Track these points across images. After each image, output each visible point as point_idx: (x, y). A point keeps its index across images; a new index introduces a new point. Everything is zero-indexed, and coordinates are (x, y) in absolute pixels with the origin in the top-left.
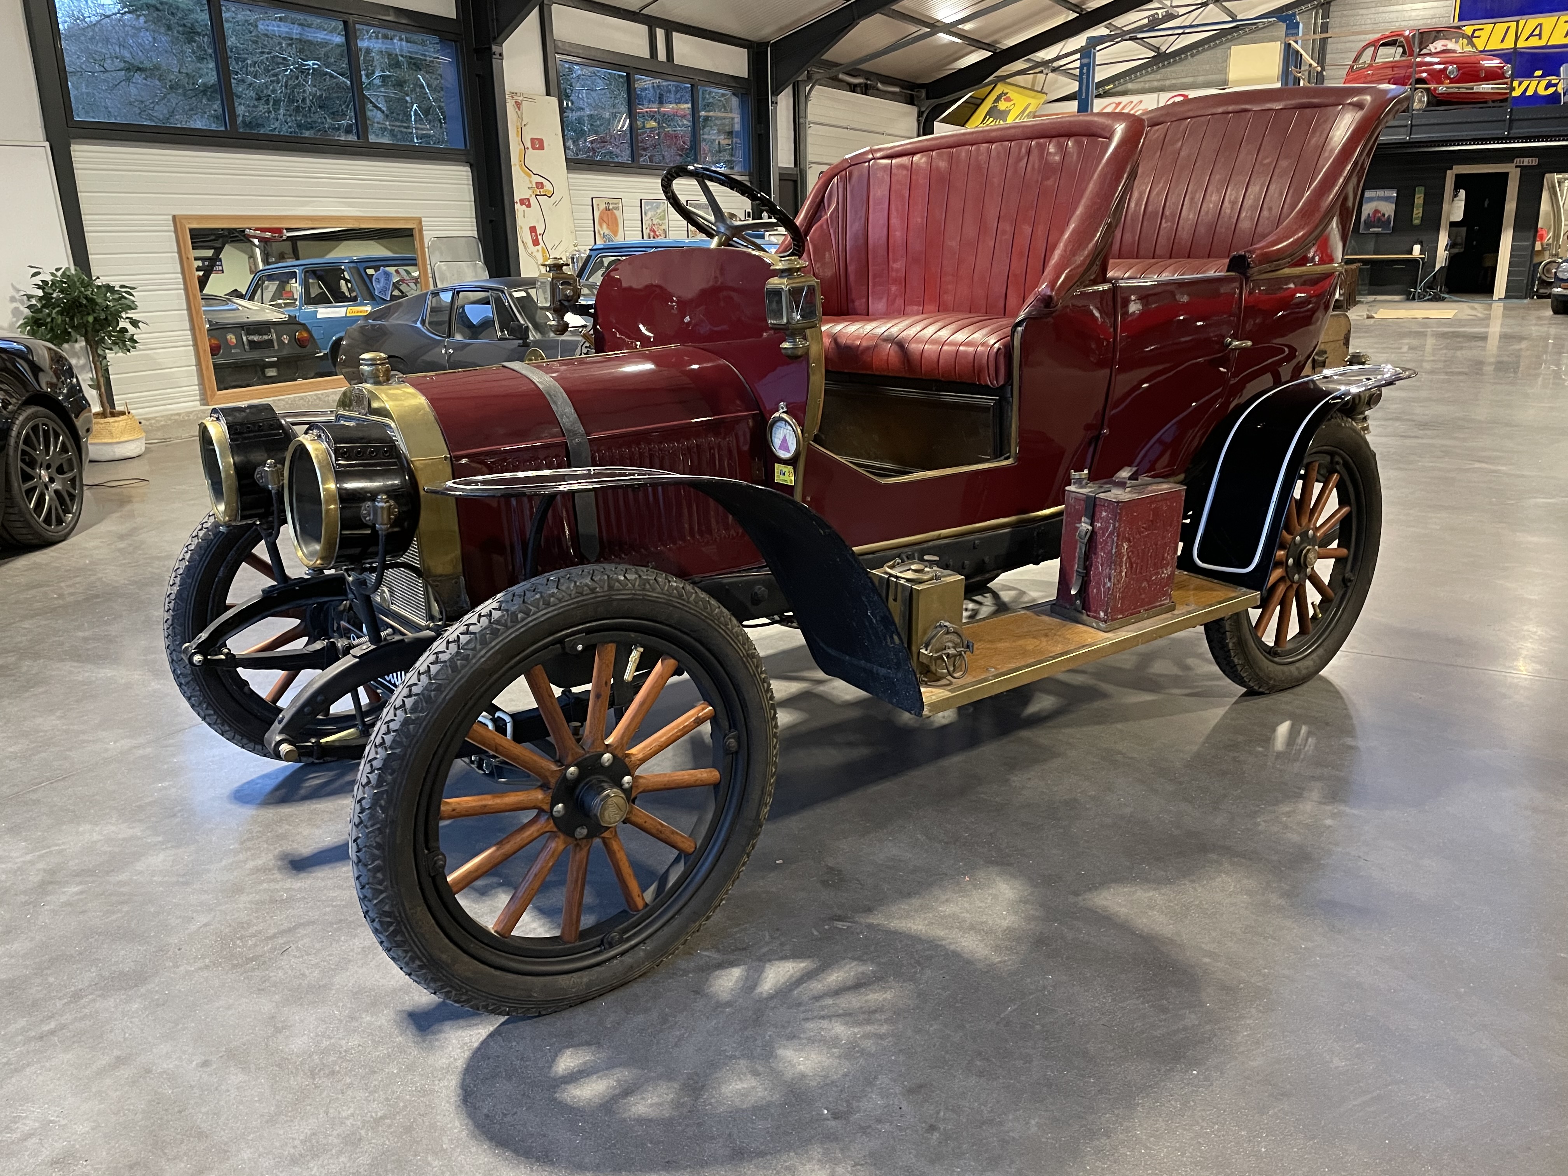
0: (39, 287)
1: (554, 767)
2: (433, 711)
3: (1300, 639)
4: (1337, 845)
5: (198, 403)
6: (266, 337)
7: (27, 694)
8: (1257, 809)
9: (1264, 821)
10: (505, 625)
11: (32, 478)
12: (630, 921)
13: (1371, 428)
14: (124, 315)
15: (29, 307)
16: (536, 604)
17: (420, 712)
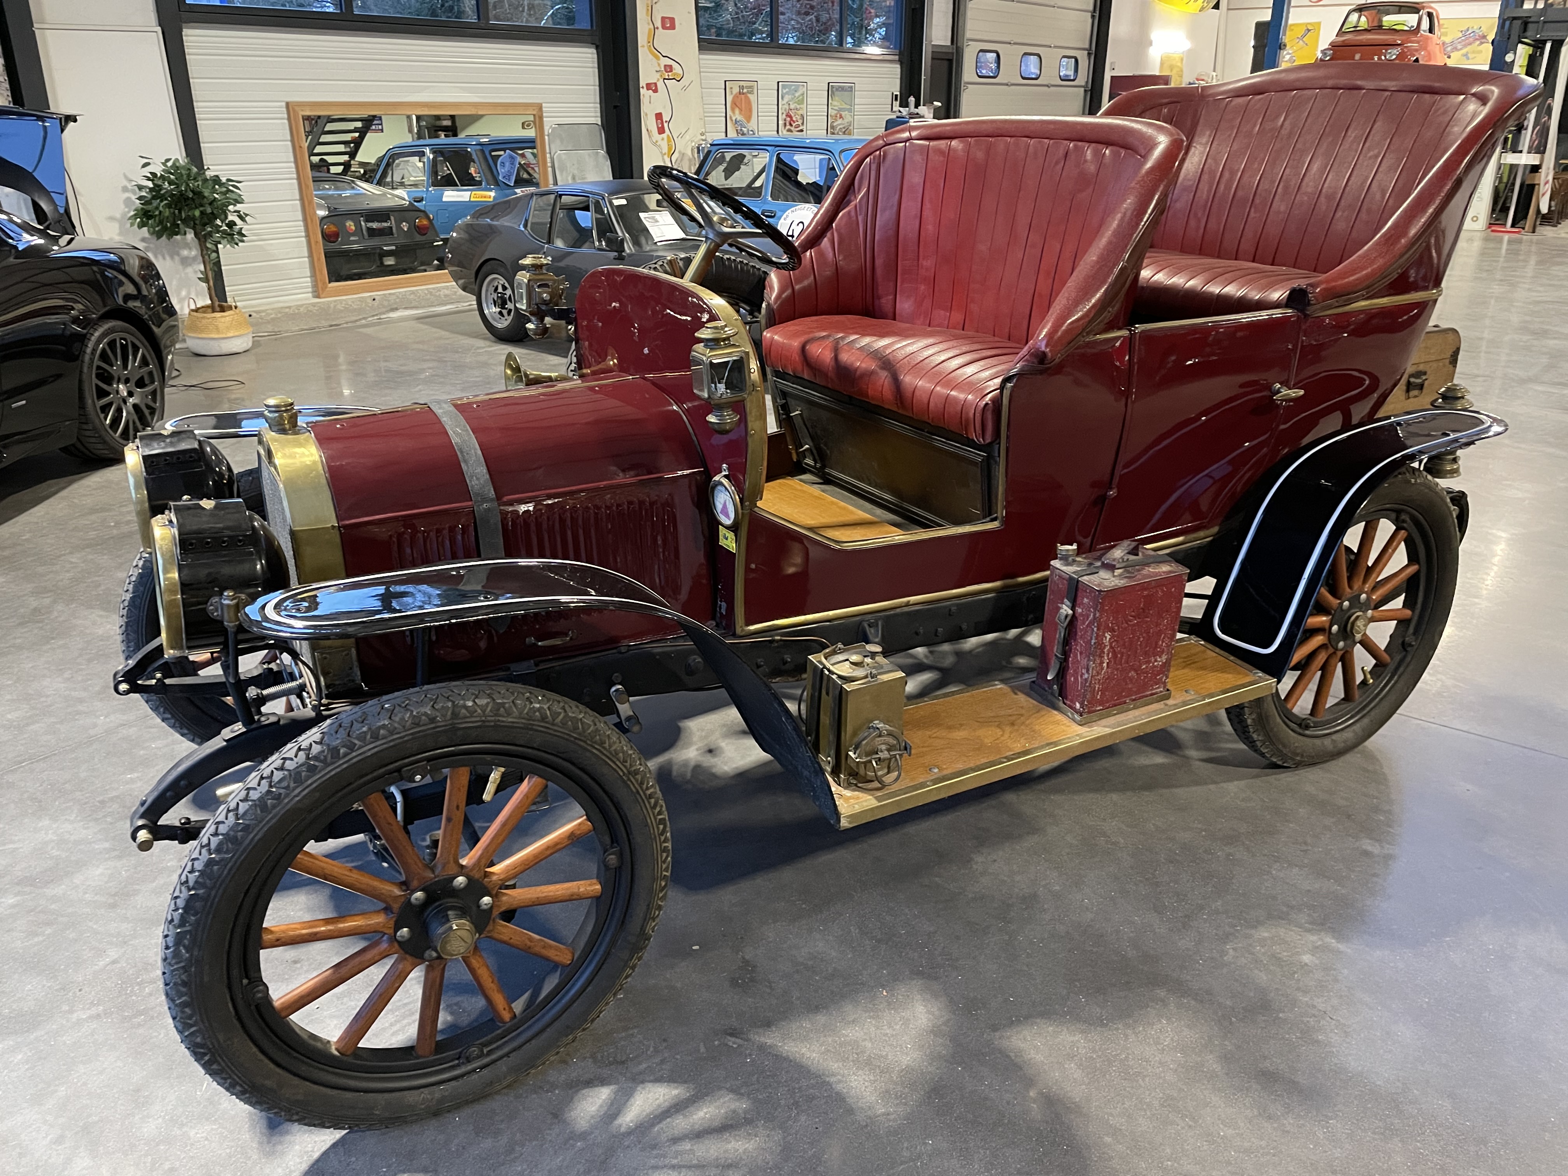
0: (149, 179)
1: (397, 892)
2: (238, 853)
3: (1344, 706)
4: (1306, 992)
5: (310, 295)
6: (385, 224)
7: (45, 648)
8: (1232, 930)
9: (1234, 949)
10: (324, 762)
11: (108, 394)
12: (493, 1035)
13: (1461, 470)
14: (231, 208)
15: (140, 198)
16: (362, 737)
17: (225, 853)
